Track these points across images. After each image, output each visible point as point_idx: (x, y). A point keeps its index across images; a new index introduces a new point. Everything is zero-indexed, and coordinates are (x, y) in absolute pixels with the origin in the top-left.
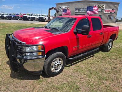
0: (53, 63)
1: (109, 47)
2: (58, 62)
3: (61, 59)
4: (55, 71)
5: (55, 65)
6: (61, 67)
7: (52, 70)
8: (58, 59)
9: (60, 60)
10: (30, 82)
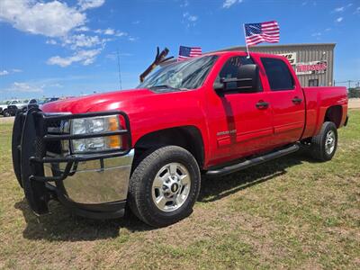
0: (159, 181)
1: (329, 146)
2: (173, 178)
3: (183, 169)
4: (166, 208)
5: (167, 187)
6: (184, 197)
7: (158, 202)
8: (174, 166)
9: (180, 173)
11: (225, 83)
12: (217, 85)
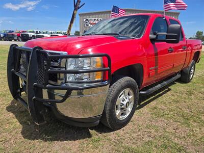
0: (119, 100)
2: (126, 98)
4: (121, 117)
5: (123, 105)
7: (117, 114)
8: (127, 90)
9: (129, 94)
10: (73, 145)
11: (157, 35)
12: (152, 36)
